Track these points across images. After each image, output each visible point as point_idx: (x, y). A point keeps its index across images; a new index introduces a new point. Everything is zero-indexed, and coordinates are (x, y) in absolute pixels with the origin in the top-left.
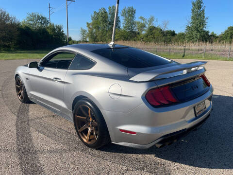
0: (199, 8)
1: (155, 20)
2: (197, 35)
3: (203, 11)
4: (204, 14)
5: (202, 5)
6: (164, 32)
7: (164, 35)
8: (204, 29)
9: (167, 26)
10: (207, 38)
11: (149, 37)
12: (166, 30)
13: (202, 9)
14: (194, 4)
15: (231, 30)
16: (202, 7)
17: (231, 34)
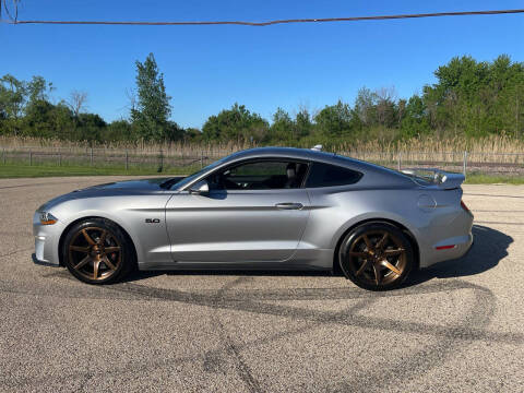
0: (152, 75)
1: (48, 87)
2: (157, 129)
3: (161, 81)
4: (163, 88)
6: (76, 118)
7: (79, 125)
9: (83, 105)
11: (36, 125)
12: (81, 111)
13: (157, 78)
14: (141, 68)
15: (215, 123)
16: (158, 76)
17: (217, 130)
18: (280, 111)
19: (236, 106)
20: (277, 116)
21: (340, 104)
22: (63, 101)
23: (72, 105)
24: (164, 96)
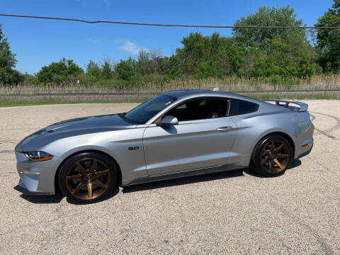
4: (8, 48)
8: (13, 68)
15: (47, 71)
16: (2, 39)
17: (50, 76)
18: (91, 63)
19: (64, 60)
20: (89, 65)
21: (130, 60)
24: (9, 53)
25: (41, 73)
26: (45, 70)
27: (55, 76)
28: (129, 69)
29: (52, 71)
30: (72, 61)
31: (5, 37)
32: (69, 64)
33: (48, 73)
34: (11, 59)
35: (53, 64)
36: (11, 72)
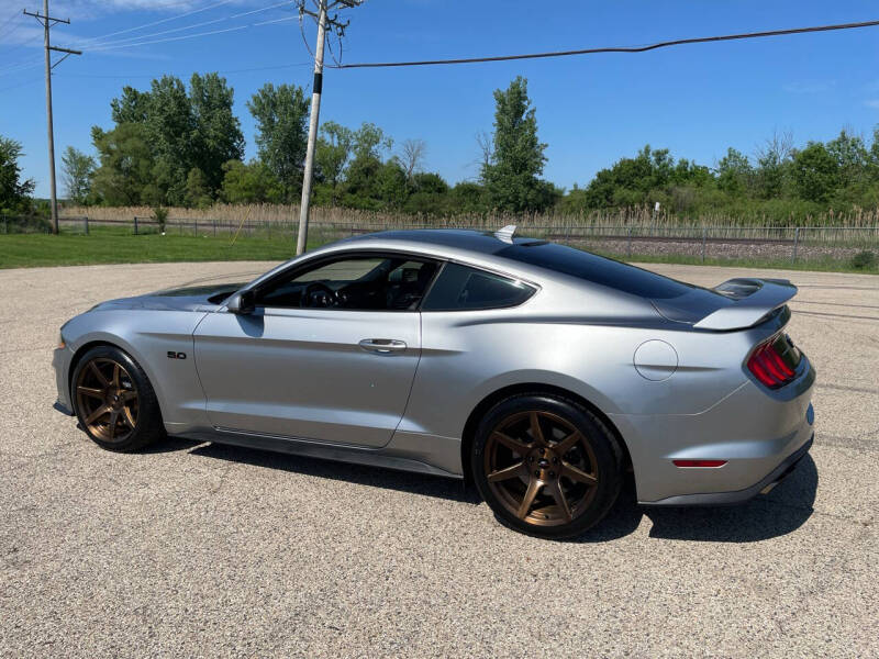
0: (519, 110)
3: (530, 122)
4: (533, 130)
5: (526, 103)
6: (409, 180)
7: (413, 191)
8: (536, 176)
9: (419, 160)
10: (545, 200)
11: (360, 193)
12: (415, 171)
13: (524, 117)
14: (502, 101)
15: (606, 181)
16: (527, 111)
17: (609, 192)
18: (732, 154)
19: (647, 151)
20: (725, 162)
21: (844, 138)
22: (397, 158)
23: (405, 163)
24: (533, 143)
25: (594, 185)
26: (603, 177)
27: (620, 192)
28: (833, 168)
29: (618, 181)
30: (666, 152)
31: (530, 108)
32: (659, 160)
33: (607, 186)
34: (536, 155)
35: (622, 163)
36: (531, 184)
